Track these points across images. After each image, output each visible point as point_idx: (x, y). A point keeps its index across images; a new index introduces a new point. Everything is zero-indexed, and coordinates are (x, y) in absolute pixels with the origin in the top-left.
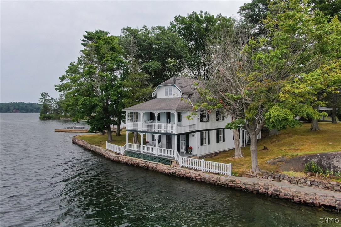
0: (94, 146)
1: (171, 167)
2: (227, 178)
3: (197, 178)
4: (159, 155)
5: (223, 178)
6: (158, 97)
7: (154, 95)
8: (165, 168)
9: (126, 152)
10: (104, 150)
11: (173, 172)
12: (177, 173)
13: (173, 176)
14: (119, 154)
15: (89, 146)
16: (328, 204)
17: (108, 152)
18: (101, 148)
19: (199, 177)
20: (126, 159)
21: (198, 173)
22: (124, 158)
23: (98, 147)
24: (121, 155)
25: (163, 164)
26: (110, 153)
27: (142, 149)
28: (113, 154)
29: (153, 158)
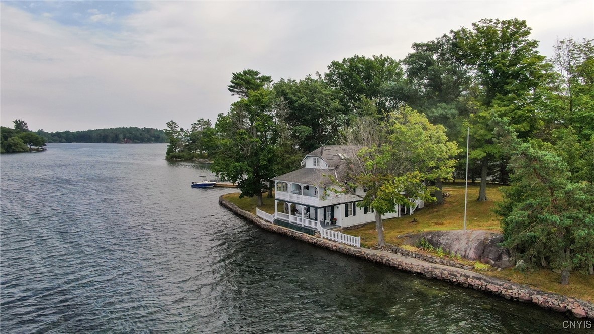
0: (244, 211)
1: (314, 237)
2: (355, 249)
3: (334, 248)
4: (305, 226)
5: (352, 249)
6: (306, 167)
7: (303, 164)
8: (309, 238)
9: (275, 220)
10: (254, 216)
11: (314, 242)
12: (318, 243)
13: (315, 246)
14: (268, 222)
15: (239, 210)
16: (419, 271)
17: (258, 219)
18: (251, 214)
19: (335, 248)
20: (275, 227)
21: (334, 243)
22: (273, 227)
23: (249, 213)
24: (271, 223)
25: (307, 235)
26: (261, 220)
27: (289, 218)
28: (263, 222)
29: (300, 228)
